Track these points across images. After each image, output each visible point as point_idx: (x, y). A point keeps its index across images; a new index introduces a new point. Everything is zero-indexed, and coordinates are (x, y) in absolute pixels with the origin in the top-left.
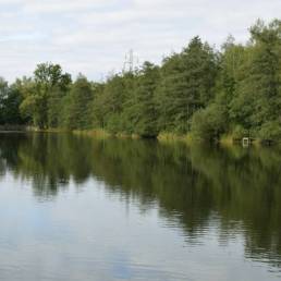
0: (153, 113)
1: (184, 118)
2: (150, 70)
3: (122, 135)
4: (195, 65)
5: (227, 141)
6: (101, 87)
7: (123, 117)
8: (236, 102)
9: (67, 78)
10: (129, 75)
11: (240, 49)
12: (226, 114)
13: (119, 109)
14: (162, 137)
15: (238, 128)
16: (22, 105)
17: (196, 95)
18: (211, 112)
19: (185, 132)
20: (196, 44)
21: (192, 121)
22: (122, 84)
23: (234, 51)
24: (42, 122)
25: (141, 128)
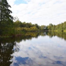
0: (63, 28)
3: (59, 31)
6: (57, 26)
9: (53, 25)
13: (59, 28)
14: (64, 31)
16: (48, 28)
22: (59, 25)
24: (50, 30)
25: (61, 30)
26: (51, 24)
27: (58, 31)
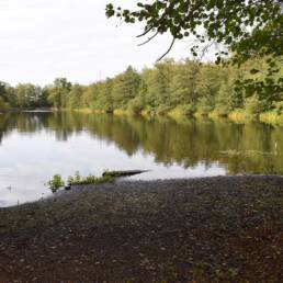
0: (111, 100)
1: (126, 103)
2: (109, 81)
3: (97, 111)
4: (129, 79)
5: (144, 113)
6: (86, 88)
7: (97, 103)
8: (148, 96)
9: (70, 84)
10: (100, 83)
11: (150, 71)
12: (144, 101)
13: (95, 99)
14: (116, 112)
15: (149, 107)
16: (49, 98)
17: (131, 92)
18: (137, 100)
19: (125, 109)
20: (130, 69)
21: (129, 105)
22: (96, 87)
23: (147, 72)
24: (59, 106)
25: (105, 108)
26: (64, 81)
27: (94, 113)
